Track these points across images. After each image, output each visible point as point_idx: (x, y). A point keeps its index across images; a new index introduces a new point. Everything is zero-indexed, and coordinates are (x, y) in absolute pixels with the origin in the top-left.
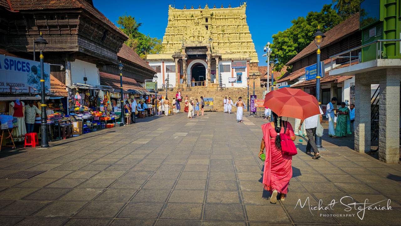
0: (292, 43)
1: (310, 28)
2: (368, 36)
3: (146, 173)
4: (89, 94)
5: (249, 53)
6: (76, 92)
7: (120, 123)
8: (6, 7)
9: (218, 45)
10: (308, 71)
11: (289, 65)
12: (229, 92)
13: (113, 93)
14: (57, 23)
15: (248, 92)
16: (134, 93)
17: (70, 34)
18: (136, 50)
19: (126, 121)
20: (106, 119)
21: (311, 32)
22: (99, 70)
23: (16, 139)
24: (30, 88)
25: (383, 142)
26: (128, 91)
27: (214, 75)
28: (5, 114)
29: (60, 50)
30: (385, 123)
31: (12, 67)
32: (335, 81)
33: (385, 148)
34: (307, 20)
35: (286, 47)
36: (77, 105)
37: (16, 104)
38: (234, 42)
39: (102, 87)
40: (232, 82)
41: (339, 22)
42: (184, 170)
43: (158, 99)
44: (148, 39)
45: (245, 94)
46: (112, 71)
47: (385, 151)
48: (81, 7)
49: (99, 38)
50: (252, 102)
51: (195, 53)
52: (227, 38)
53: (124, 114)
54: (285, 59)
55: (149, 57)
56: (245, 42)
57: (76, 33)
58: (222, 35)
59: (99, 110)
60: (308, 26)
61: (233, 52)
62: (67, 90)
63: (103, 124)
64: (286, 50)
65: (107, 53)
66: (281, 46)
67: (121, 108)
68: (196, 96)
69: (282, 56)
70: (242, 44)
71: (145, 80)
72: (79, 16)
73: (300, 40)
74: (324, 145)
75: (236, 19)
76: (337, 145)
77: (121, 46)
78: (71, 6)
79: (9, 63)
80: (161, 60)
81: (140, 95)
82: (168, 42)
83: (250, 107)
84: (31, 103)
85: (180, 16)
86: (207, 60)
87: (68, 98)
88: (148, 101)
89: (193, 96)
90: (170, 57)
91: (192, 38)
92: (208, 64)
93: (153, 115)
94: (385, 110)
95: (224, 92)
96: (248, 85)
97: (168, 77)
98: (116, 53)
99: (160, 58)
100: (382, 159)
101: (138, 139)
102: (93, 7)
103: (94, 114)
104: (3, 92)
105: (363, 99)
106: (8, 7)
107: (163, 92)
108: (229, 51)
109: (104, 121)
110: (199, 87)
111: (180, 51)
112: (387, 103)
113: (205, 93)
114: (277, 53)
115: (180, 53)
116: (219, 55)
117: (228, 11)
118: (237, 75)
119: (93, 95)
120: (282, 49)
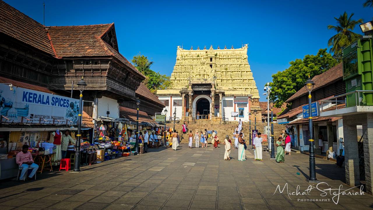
0: (291, 82)
1: (307, 69)
2: (350, 85)
3: (165, 195)
4: (111, 126)
5: (251, 90)
6: (101, 124)
7: (134, 152)
8: (53, 54)
9: (222, 81)
10: (305, 110)
11: (288, 103)
12: (232, 125)
13: (129, 125)
14: (91, 67)
15: (250, 126)
16: (146, 125)
17: (101, 76)
18: (147, 85)
19: (139, 151)
20: (123, 148)
21: (308, 72)
22: (120, 105)
23: (53, 163)
24: (67, 120)
25: (368, 176)
26: (141, 123)
27: (218, 109)
28: (46, 142)
29: (91, 89)
30: (369, 160)
31: (57, 103)
32: (329, 120)
33: (371, 182)
34: (304, 62)
35: (285, 86)
36: (101, 135)
37: (56, 134)
38: (237, 80)
39: (122, 120)
40: (235, 116)
41: (334, 64)
42: (196, 194)
43: (166, 131)
44: (158, 76)
45: (247, 128)
46: (127, 105)
47: (371, 185)
48: (112, 55)
49: (123, 79)
50: (254, 136)
51: (200, 89)
52: (230, 76)
53: (138, 144)
54: (285, 97)
55: (159, 92)
56: (246, 80)
57: (105, 75)
58: (225, 73)
59: (117, 140)
60: (305, 68)
61: (236, 88)
62: (94, 122)
63: (120, 152)
64: (285, 88)
65: (127, 91)
66: (281, 85)
67: (136, 139)
68: (201, 129)
69: (282, 94)
70: (243, 81)
71: (155, 113)
72: (110, 62)
73: (298, 80)
74: (319, 178)
75: (238, 59)
76: (331, 179)
77: (139, 85)
78: (103, 54)
79: (55, 100)
80: (170, 94)
81: (151, 126)
82: (176, 78)
83: (252, 141)
84: (67, 133)
85: (187, 55)
86: (211, 96)
87: (94, 129)
88: (158, 133)
89: (198, 129)
90: (178, 92)
91: (198, 76)
92: (212, 99)
93: (162, 146)
94: (368, 148)
95: (227, 126)
96: (250, 120)
97: (175, 110)
98: (135, 90)
99: (168, 93)
100: (369, 192)
101: (152, 167)
102: (118, 52)
103: (114, 144)
104: (49, 124)
105: (350, 138)
106: (54, 55)
107: (171, 124)
108: (231, 88)
109: (121, 150)
110: (203, 120)
111: (187, 87)
112: (369, 142)
113: (209, 126)
114: (277, 91)
115: (187, 89)
116: (223, 91)
117: (230, 52)
118: (239, 110)
119: (114, 127)
120: (281, 88)
